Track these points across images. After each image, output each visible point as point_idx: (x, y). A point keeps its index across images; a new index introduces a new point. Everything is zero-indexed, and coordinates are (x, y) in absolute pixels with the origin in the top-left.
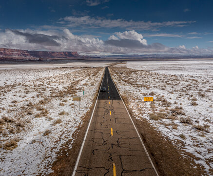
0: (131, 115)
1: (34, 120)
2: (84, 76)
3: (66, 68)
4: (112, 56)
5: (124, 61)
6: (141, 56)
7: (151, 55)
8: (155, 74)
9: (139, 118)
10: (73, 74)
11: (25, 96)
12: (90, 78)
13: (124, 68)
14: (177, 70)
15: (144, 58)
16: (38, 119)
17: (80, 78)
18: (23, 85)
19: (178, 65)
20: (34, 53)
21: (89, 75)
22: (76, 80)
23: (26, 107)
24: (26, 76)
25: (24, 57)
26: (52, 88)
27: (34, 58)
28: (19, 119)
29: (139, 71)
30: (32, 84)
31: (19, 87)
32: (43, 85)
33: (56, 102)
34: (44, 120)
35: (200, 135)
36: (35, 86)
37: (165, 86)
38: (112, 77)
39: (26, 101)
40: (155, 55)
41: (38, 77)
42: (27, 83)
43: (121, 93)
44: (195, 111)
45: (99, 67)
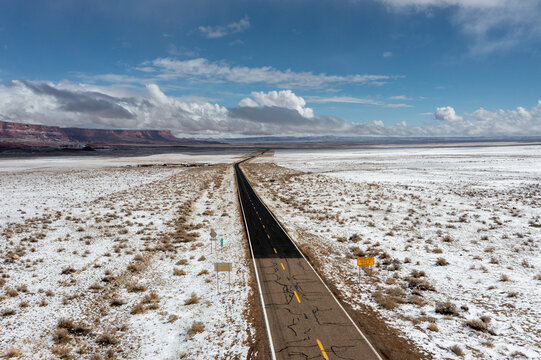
0: (339, 299)
1: (135, 321)
2: (197, 189)
3: (151, 165)
4: (243, 139)
5: (268, 149)
6: (300, 139)
7: (318, 138)
8: (337, 182)
9: (358, 307)
10: (171, 184)
11: (87, 252)
12: (211, 195)
13: (271, 165)
14: (373, 170)
15: (306, 144)
16: (141, 317)
17: (191, 195)
18: (68, 218)
19: (373, 158)
20: (74, 133)
21: (206, 186)
22: (184, 199)
23: (103, 284)
24: (64, 191)
25: (50, 141)
26: (140, 225)
27: (73, 143)
28: (97, 320)
29: (304, 173)
30: (88, 213)
31: (58, 222)
32: (114, 217)
33: (164, 265)
34: (156, 321)
35: (483, 344)
36: (98, 220)
37: (371, 216)
38: (257, 190)
39: (96, 267)
40: (327, 137)
41: (96, 195)
42: (76, 213)
43: (294, 237)
44: (449, 279)
45: (220, 164)
